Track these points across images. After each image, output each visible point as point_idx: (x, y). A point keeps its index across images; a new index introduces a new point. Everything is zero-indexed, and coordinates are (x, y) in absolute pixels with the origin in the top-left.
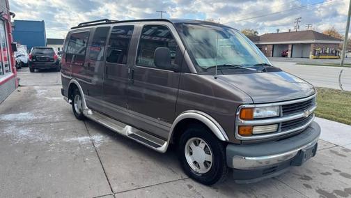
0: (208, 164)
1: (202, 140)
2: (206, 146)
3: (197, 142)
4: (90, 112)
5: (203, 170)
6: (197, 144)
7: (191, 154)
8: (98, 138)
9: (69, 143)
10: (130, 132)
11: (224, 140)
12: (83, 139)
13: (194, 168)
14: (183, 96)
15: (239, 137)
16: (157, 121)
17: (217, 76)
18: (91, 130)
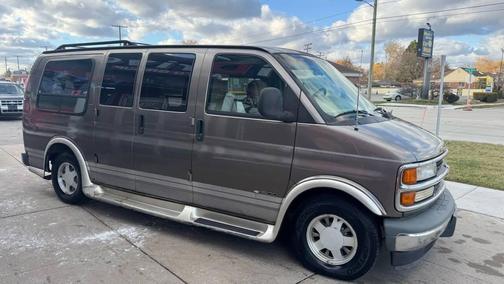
0: (348, 251)
1: (335, 217)
2: (344, 226)
3: (327, 221)
4: (99, 189)
5: (338, 260)
6: (327, 223)
7: (316, 239)
8: (130, 231)
9: (84, 245)
10: (196, 217)
11: (380, 214)
12: (104, 236)
13: (323, 258)
14: (303, 157)
15: (401, 208)
16: (253, 195)
17: (358, 127)
18: (107, 220)
